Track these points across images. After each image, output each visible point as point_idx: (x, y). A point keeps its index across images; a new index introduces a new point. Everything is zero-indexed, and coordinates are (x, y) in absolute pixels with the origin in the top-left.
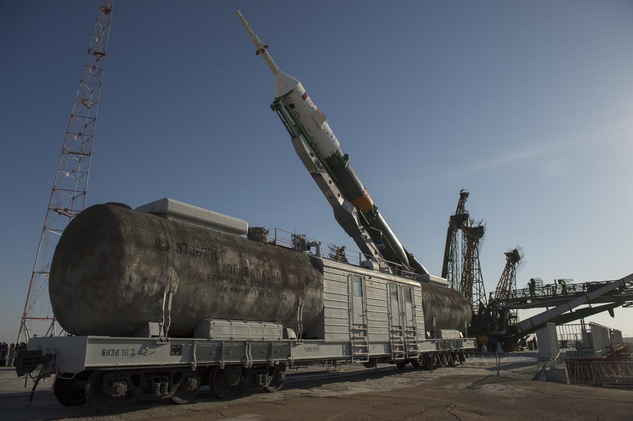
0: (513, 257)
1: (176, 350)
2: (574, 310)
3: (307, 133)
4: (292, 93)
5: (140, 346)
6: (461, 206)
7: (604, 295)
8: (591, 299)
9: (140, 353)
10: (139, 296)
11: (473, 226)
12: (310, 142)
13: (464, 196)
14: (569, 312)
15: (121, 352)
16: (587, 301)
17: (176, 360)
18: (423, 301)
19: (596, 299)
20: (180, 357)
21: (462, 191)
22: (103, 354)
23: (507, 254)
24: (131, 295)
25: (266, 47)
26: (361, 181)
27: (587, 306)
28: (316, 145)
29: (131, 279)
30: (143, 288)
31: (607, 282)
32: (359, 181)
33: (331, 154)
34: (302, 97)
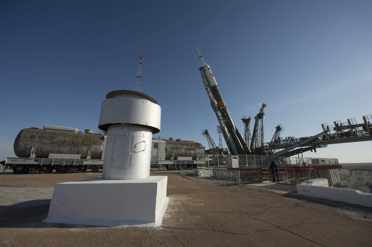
0: (279, 129)
1: (36, 161)
2: (295, 149)
5: (24, 159)
6: (261, 110)
7: (307, 143)
8: (301, 144)
9: (24, 161)
10: (24, 148)
11: (246, 119)
12: (207, 80)
13: (264, 106)
14: (292, 150)
15: (17, 161)
16: (299, 145)
17: (37, 163)
18: (166, 148)
19: (303, 145)
20: (38, 162)
22: (12, 161)
23: (276, 128)
24: (22, 148)
25: (202, 56)
27: (301, 148)
28: (209, 82)
29: (21, 145)
30: (25, 147)
31: (306, 137)
33: (213, 85)
34: (208, 68)
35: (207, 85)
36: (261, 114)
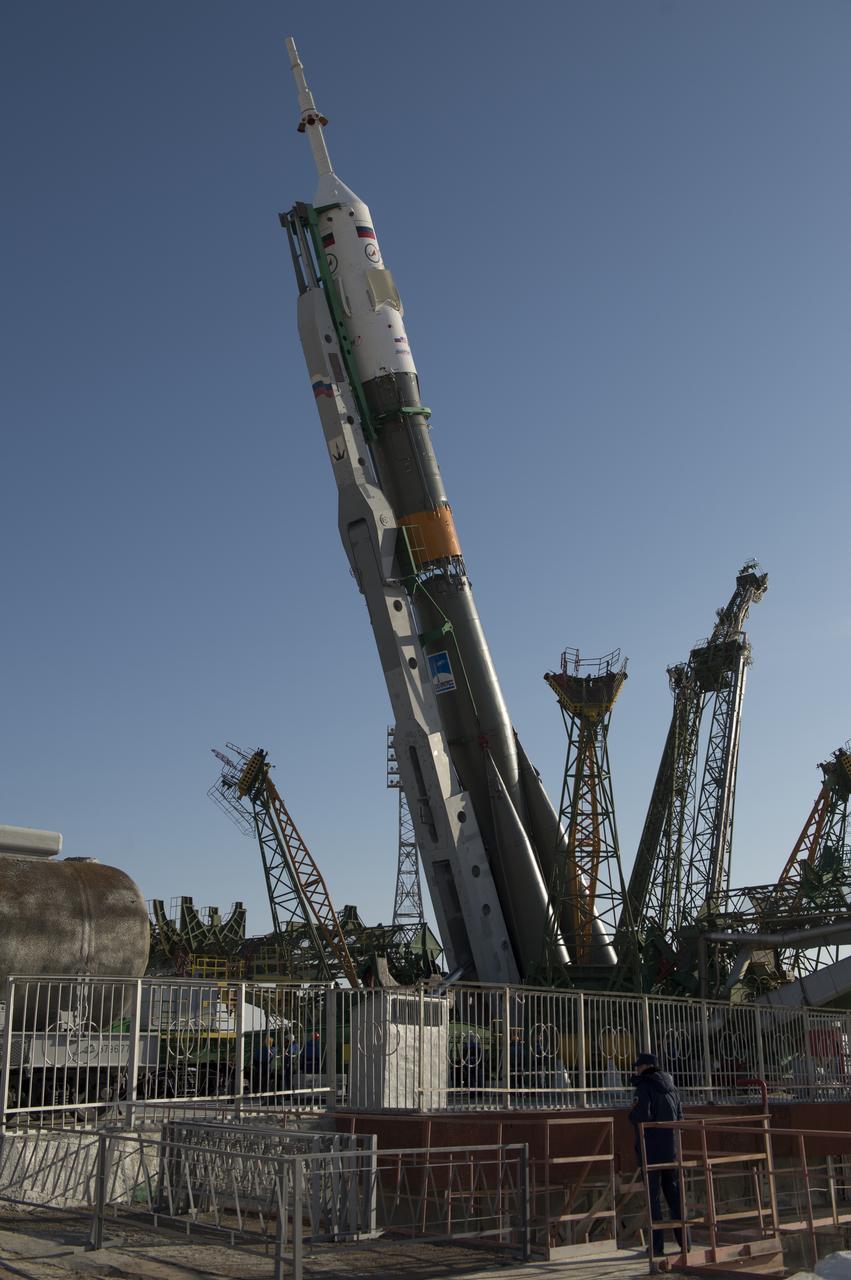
0: (842, 778)
3: (342, 307)
4: (336, 210)
6: (729, 617)
11: (582, 673)
12: (338, 321)
13: (750, 583)
21: (746, 569)
23: (827, 769)
25: (324, 122)
26: (442, 476)
28: (353, 343)
32: (438, 477)
33: (382, 373)
34: (357, 228)
35: (332, 357)
36: (720, 650)
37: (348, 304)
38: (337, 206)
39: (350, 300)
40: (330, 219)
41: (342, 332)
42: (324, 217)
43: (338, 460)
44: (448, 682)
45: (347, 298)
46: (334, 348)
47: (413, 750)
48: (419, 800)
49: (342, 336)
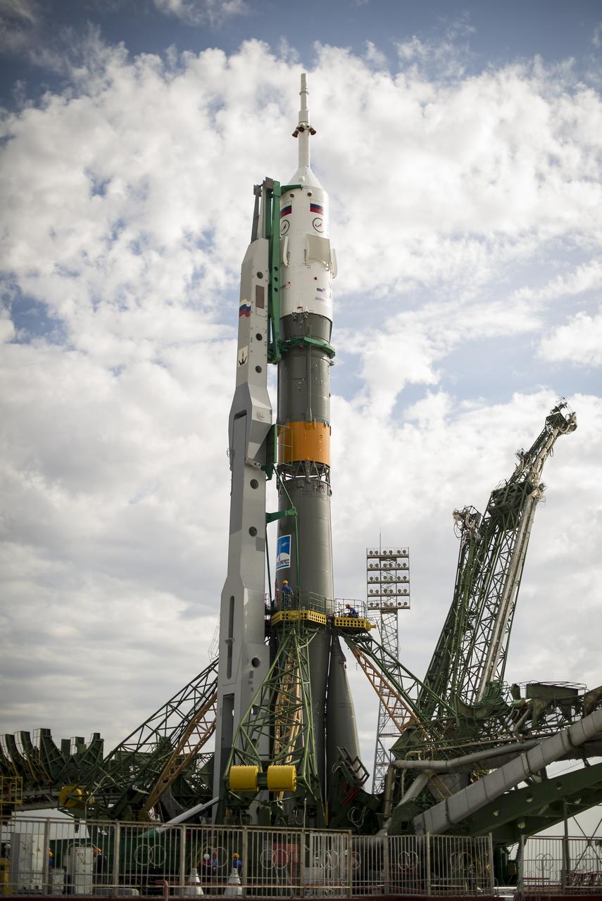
3: (282, 258)
4: (298, 190)
12: (274, 266)
28: (282, 285)
33: (299, 311)
34: (311, 205)
35: (259, 289)
36: (514, 490)
37: (288, 256)
38: (299, 187)
39: (291, 256)
40: (292, 196)
41: (275, 274)
42: (289, 193)
43: (241, 364)
44: (285, 561)
45: (288, 253)
46: (264, 283)
47: (233, 598)
48: (226, 641)
49: (274, 276)
